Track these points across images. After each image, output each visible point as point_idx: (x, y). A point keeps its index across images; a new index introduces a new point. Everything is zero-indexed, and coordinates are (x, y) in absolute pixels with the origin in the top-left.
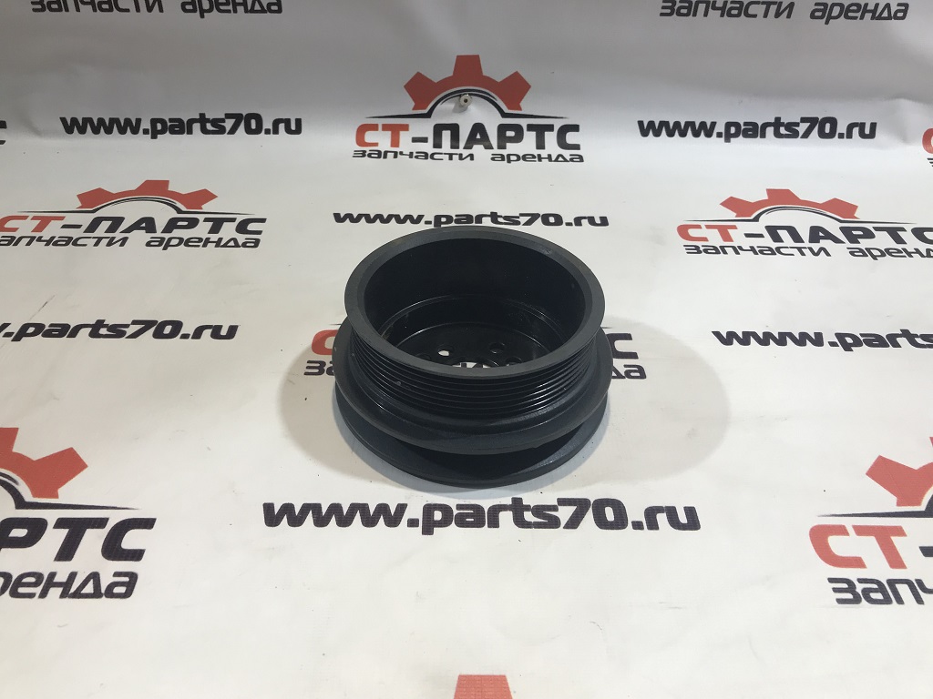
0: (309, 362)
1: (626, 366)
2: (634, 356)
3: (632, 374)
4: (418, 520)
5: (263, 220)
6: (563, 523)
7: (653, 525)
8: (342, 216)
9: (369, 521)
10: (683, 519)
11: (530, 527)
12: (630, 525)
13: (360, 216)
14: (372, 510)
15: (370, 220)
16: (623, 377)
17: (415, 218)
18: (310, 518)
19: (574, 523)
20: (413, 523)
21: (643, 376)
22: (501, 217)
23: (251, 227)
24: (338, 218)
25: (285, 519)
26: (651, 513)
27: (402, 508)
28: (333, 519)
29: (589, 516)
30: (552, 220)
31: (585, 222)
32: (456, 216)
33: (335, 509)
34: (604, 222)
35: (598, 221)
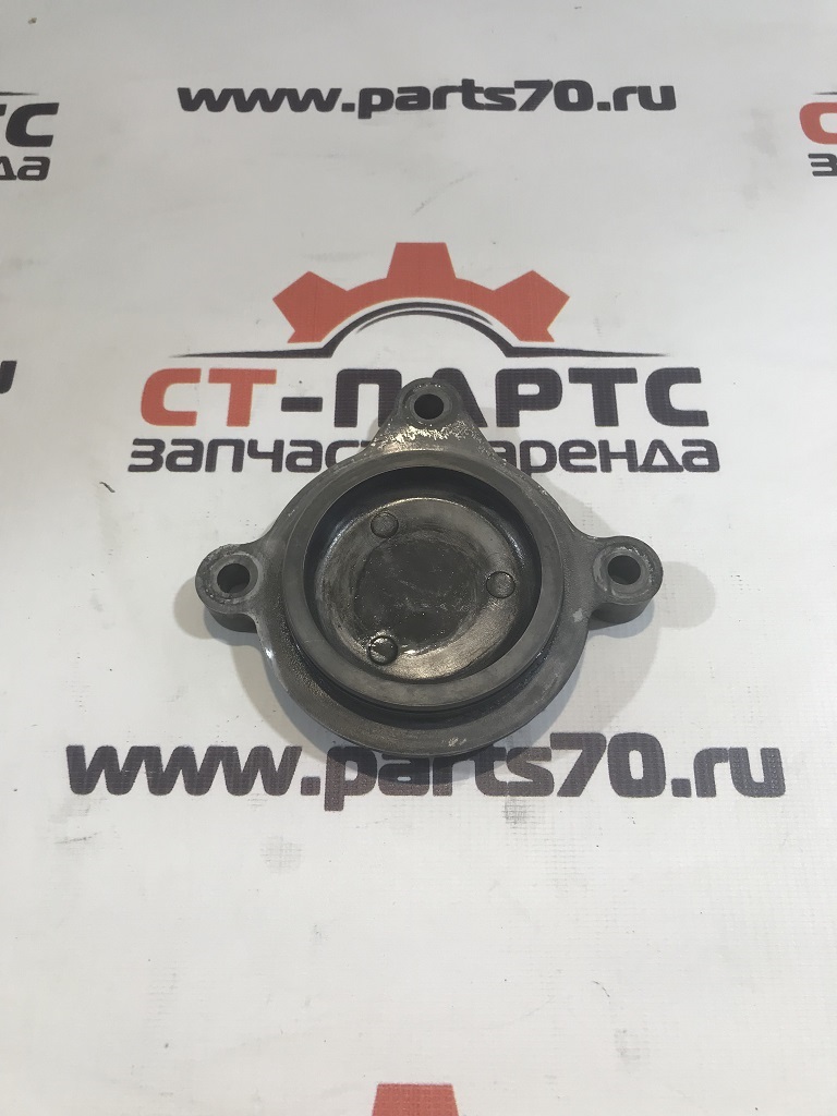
0: (137, 442)
1: (686, 443)
2: (699, 418)
3: (697, 461)
4: (317, 780)
5: (51, 109)
6: (557, 786)
7: (707, 788)
8: (193, 95)
9: (239, 785)
10: (757, 774)
11: (503, 794)
12: (668, 787)
13: (226, 94)
14: (243, 759)
15: (244, 105)
16: (678, 469)
17: (325, 95)
18: (142, 778)
19: (575, 785)
20: (309, 786)
21: (713, 466)
22: (480, 90)
23: (35, 126)
24: (188, 101)
25: (102, 780)
26: (706, 761)
27: (292, 755)
28: (180, 779)
29: (602, 768)
30: (573, 96)
31: (633, 99)
32: (401, 90)
33: (183, 755)
34: (668, 99)
35: (657, 98)
